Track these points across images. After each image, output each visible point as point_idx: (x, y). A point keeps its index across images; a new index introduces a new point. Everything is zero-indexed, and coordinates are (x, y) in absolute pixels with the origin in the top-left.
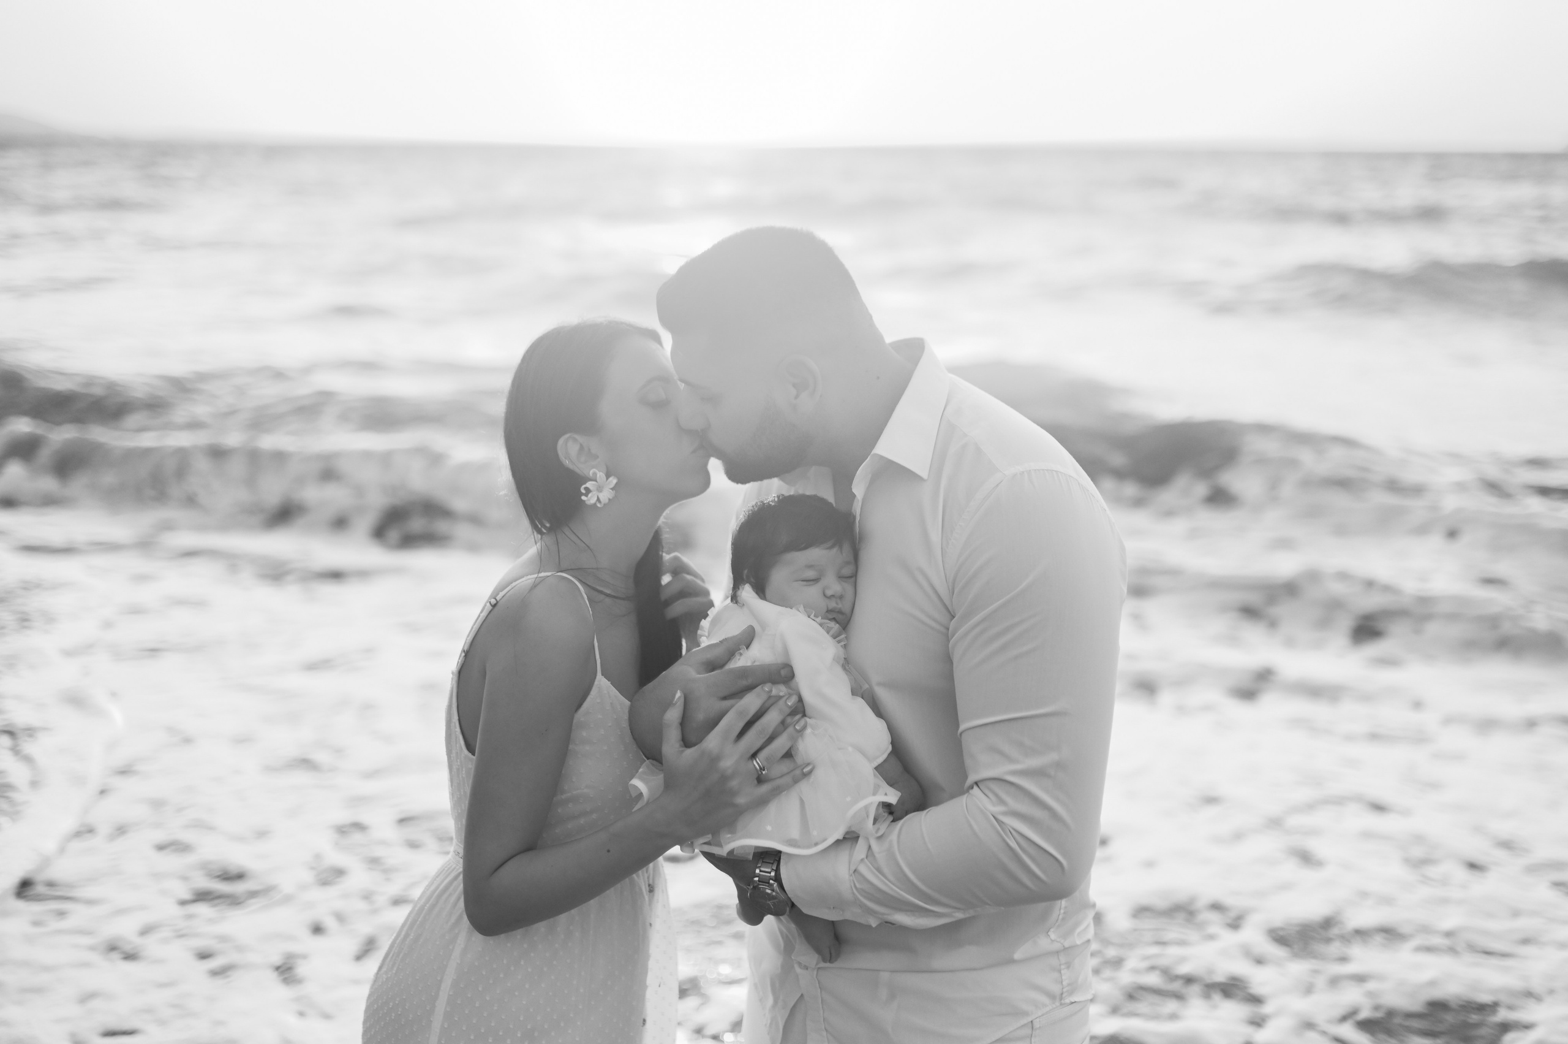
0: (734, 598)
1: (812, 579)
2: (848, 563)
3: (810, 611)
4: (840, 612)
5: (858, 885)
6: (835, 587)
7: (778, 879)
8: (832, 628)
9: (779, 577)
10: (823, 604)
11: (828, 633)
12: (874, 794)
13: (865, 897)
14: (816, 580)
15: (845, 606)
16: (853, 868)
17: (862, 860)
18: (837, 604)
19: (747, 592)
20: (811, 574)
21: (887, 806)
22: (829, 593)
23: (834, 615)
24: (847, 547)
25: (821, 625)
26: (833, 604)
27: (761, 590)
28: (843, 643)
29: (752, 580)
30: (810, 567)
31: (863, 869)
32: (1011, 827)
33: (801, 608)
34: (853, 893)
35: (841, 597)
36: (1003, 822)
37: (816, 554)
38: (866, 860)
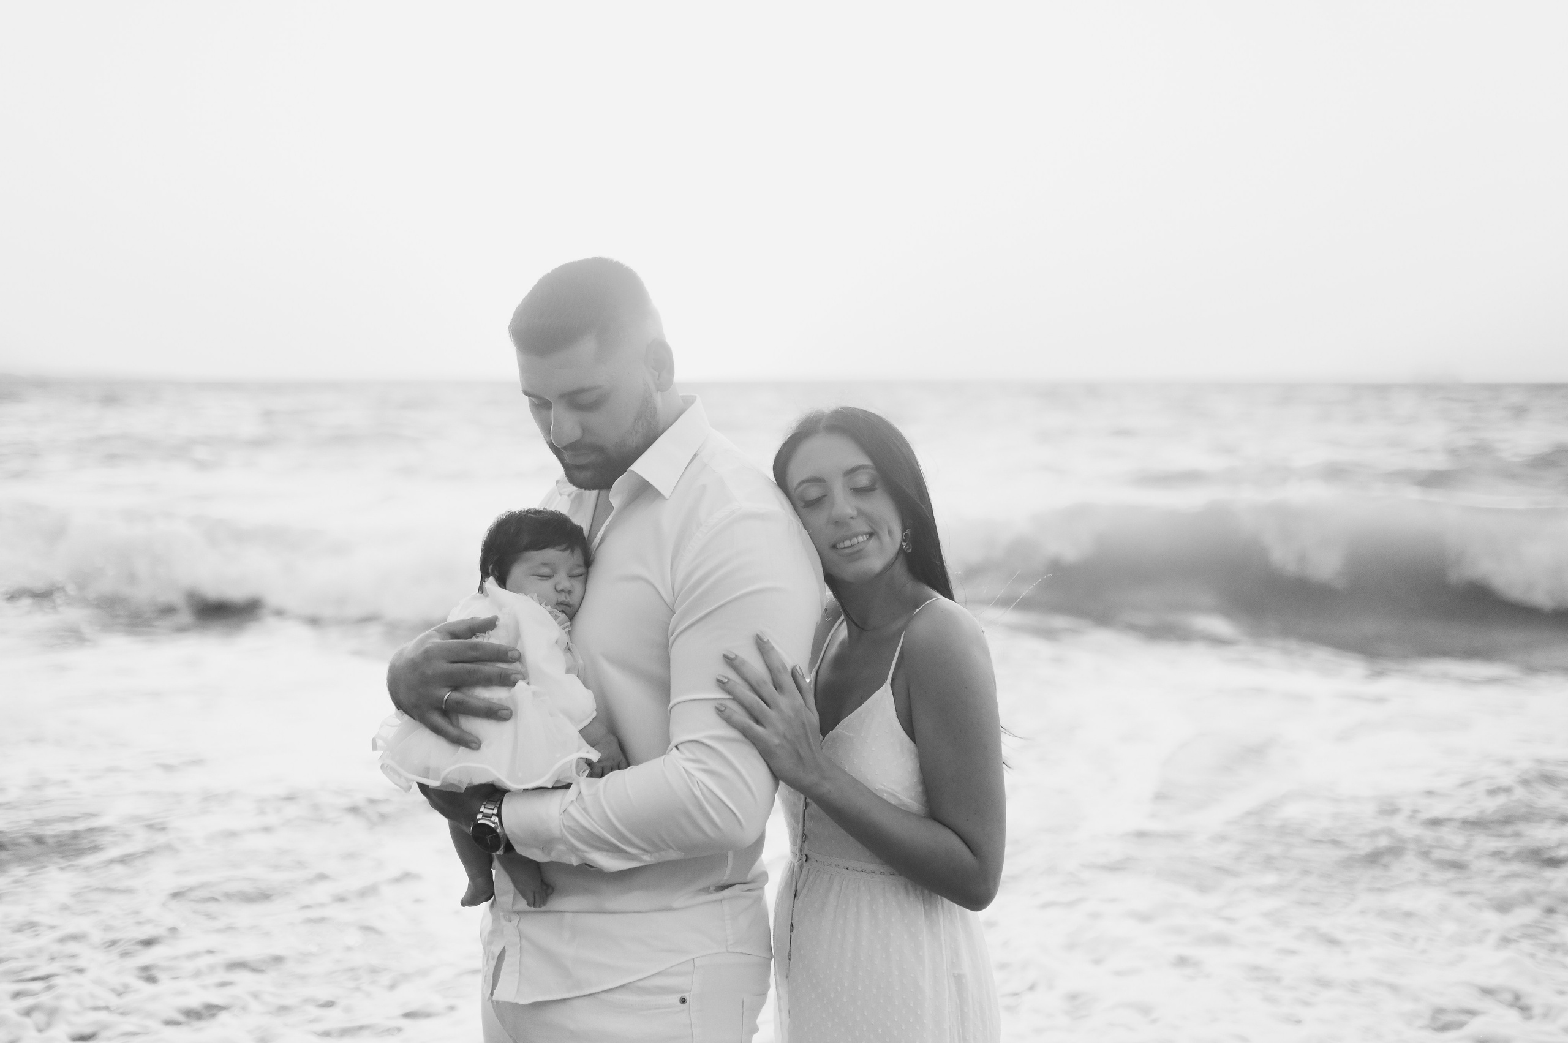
0: (481, 589)
1: (545, 575)
2: (579, 566)
3: (542, 599)
4: (568, 605)
5: (566, 823)
6: (565, 583)
7: (499, 815)
8: (559, 616)
9: (518, 572)
10: (554, 597)
11: (556, 620)
12: (578, 751)
13: (571, 835)
14: (549, 577)
15: (574, 599)
16: (563, 808)
17: (572, 802)
18: (566, 597)
19: (491, 583)
20: (546, 571)
21: (589, 763)
22: (560, 588)
23: (563, 608)
24: (578, 552)
25: (550, 612)
26: (562, 598)
27: (502, 582)
28: (567, 630)
29: (496, 573)
30: (545, 564)
31: (572, 810)
32: (700, 780)
33: (535, 596)
34: (561, 831)
35: (570, 592)
36: (693, 775)
37: (551, 554)
38: (575, 802)
